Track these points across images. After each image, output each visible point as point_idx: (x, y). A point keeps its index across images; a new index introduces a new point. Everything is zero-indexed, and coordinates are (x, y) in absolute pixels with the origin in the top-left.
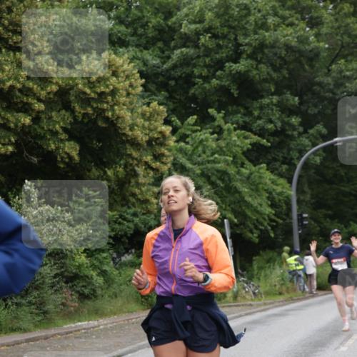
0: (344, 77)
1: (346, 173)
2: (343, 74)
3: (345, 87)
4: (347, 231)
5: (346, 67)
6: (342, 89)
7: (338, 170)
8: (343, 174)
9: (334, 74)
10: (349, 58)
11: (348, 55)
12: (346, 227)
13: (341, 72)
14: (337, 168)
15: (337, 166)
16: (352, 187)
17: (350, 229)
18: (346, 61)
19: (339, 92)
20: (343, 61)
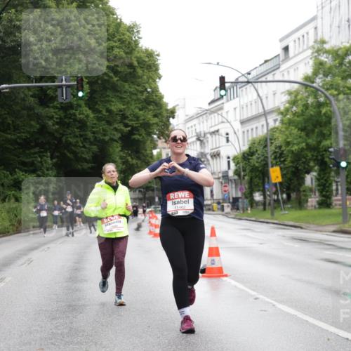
0: (14, 26)
1: (13, 121)
2: (13, 23)
3: (15, 36)
4: (12, 178)
5: (16, 17)
6: (12, 38)
7: (6, 118)
8: (11, 122)
9: (4, 23)
10: (19, 8)
11: (18, 5)
12: (11, 174)
13: (11, 21)
14: (5, 116)
15: (5, 114)
16: (18, 135)
17: (15, 176)
18: (16, 11)
19: (9, 41)
20: (13, 10)
